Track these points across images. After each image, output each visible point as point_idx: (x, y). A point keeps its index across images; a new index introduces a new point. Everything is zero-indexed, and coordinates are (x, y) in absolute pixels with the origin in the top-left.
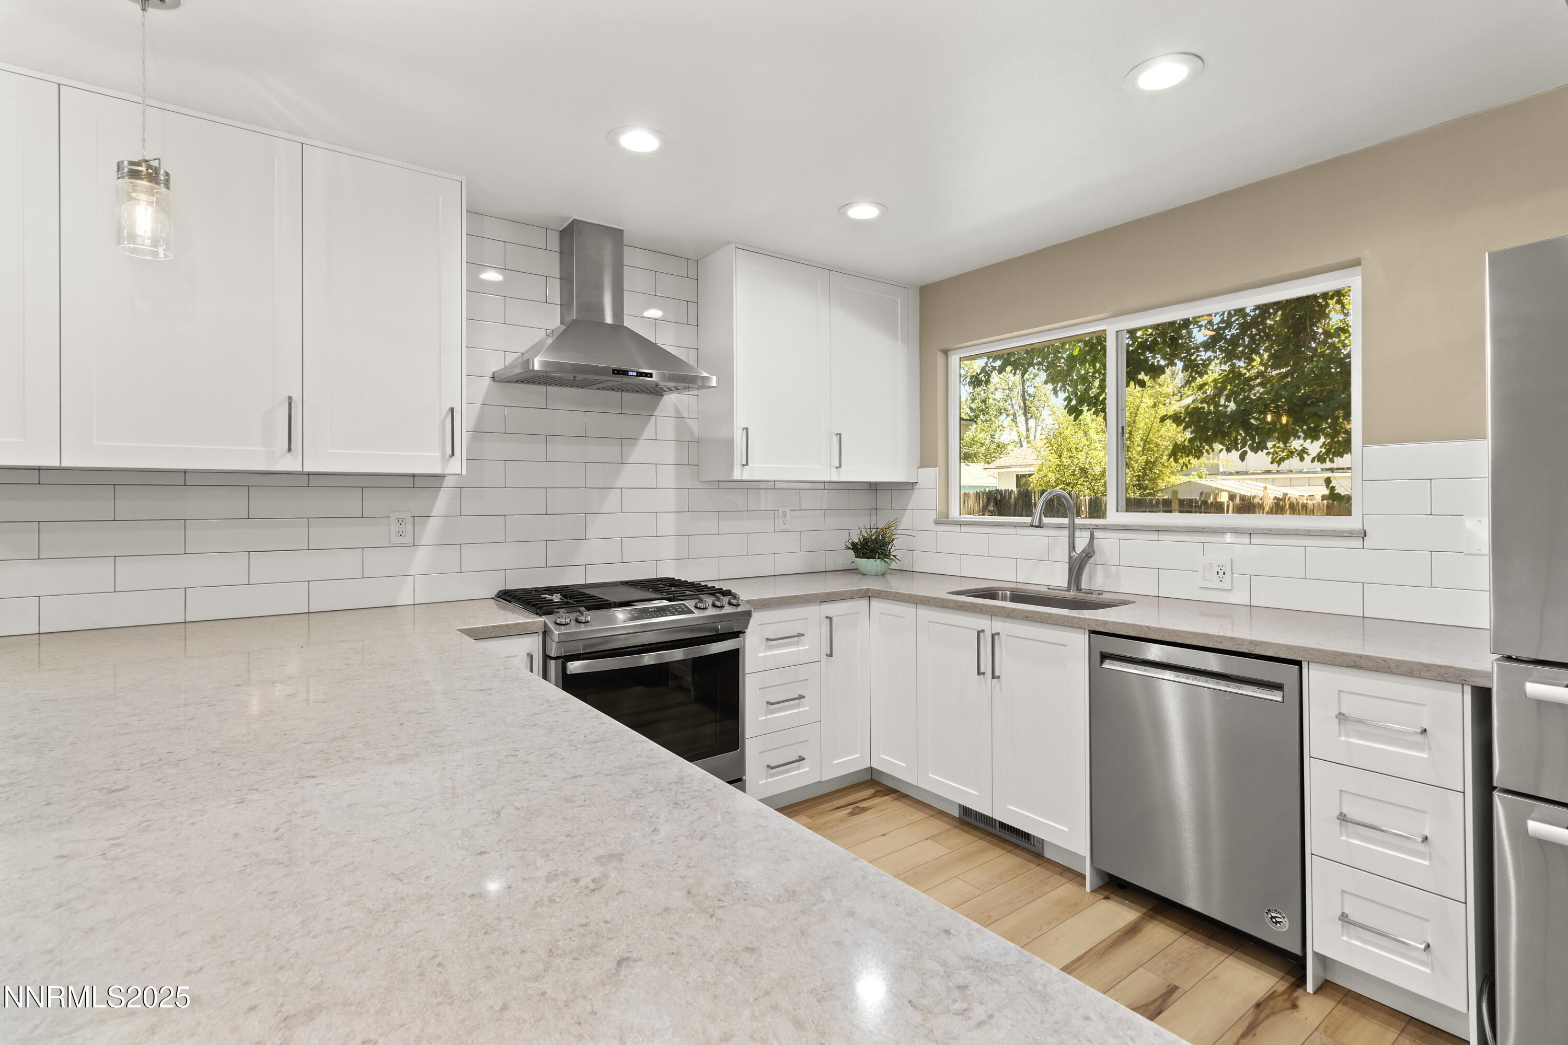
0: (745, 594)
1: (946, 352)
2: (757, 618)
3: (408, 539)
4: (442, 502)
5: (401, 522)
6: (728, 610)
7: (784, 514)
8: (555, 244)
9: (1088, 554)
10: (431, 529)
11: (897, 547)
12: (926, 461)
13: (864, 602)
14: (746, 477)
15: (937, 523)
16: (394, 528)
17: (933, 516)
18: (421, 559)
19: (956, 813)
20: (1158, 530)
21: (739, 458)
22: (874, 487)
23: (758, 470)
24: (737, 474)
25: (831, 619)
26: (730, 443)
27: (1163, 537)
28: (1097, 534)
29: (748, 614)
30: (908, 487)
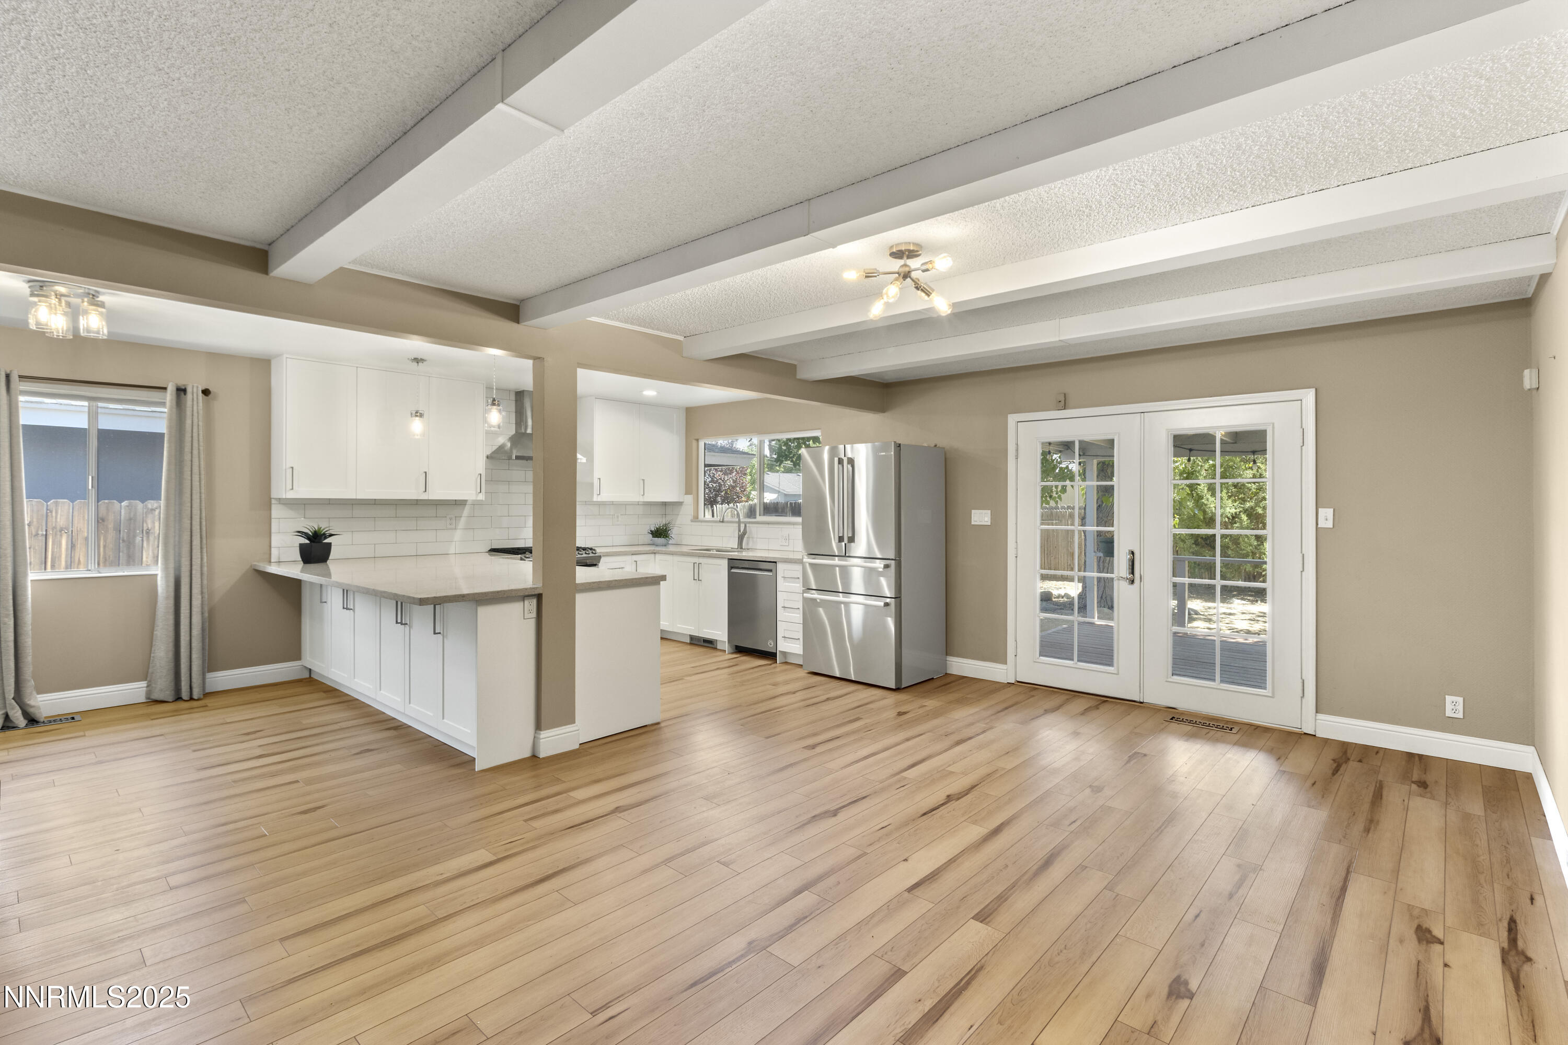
0: (598, 550)
1: (697, 440)
2: (603, 560)
3: (453, 526)
4: (466, 511)
5: (451, 519)
6: (591, 555)
7: (618, 517)
8: (513, 397)
9: (745, 533)
10: (462, 522)
11: (674, 533)
12: (688, 491)
13: (653, 555)
14: (599, 500)
15: (692, 521)
16: (448, 522)
17: (691, 517)
18: (458, 535)
19: (688, 641)
20: (768, 523)
21: (596, 491)
22: (665, 504)
23: (605, 496)
24: (595, 499)
25: (636, 561)
26: (592, 485)
27: (770, 526)
28: (747, 525)
29: (600, 557)
30: (679, 504)
